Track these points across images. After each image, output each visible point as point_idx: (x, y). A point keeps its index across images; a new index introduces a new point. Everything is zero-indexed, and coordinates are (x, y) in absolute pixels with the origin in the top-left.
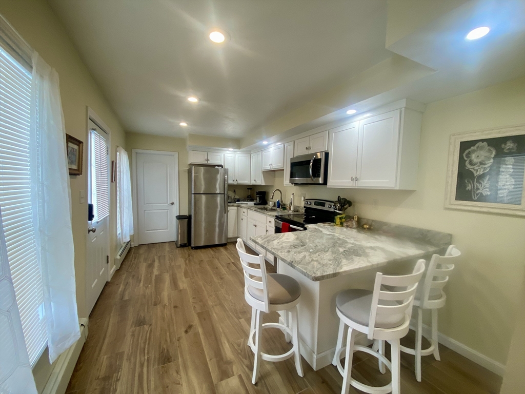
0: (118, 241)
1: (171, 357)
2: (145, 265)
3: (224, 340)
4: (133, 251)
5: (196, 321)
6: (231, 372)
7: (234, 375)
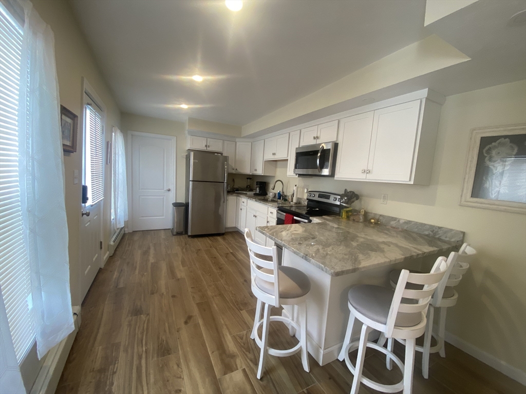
0: (112, 226)
1: (171, 349)
2: (140, 252)
3: (226, 332)
4: (127, 237)
5: (196, 312)
6: (235, 366)
7: (238, 369)
